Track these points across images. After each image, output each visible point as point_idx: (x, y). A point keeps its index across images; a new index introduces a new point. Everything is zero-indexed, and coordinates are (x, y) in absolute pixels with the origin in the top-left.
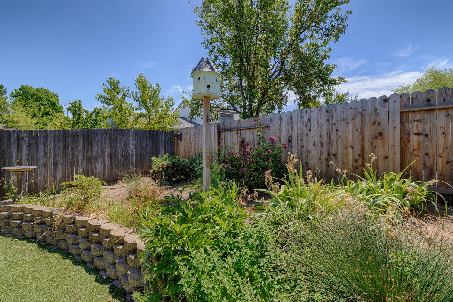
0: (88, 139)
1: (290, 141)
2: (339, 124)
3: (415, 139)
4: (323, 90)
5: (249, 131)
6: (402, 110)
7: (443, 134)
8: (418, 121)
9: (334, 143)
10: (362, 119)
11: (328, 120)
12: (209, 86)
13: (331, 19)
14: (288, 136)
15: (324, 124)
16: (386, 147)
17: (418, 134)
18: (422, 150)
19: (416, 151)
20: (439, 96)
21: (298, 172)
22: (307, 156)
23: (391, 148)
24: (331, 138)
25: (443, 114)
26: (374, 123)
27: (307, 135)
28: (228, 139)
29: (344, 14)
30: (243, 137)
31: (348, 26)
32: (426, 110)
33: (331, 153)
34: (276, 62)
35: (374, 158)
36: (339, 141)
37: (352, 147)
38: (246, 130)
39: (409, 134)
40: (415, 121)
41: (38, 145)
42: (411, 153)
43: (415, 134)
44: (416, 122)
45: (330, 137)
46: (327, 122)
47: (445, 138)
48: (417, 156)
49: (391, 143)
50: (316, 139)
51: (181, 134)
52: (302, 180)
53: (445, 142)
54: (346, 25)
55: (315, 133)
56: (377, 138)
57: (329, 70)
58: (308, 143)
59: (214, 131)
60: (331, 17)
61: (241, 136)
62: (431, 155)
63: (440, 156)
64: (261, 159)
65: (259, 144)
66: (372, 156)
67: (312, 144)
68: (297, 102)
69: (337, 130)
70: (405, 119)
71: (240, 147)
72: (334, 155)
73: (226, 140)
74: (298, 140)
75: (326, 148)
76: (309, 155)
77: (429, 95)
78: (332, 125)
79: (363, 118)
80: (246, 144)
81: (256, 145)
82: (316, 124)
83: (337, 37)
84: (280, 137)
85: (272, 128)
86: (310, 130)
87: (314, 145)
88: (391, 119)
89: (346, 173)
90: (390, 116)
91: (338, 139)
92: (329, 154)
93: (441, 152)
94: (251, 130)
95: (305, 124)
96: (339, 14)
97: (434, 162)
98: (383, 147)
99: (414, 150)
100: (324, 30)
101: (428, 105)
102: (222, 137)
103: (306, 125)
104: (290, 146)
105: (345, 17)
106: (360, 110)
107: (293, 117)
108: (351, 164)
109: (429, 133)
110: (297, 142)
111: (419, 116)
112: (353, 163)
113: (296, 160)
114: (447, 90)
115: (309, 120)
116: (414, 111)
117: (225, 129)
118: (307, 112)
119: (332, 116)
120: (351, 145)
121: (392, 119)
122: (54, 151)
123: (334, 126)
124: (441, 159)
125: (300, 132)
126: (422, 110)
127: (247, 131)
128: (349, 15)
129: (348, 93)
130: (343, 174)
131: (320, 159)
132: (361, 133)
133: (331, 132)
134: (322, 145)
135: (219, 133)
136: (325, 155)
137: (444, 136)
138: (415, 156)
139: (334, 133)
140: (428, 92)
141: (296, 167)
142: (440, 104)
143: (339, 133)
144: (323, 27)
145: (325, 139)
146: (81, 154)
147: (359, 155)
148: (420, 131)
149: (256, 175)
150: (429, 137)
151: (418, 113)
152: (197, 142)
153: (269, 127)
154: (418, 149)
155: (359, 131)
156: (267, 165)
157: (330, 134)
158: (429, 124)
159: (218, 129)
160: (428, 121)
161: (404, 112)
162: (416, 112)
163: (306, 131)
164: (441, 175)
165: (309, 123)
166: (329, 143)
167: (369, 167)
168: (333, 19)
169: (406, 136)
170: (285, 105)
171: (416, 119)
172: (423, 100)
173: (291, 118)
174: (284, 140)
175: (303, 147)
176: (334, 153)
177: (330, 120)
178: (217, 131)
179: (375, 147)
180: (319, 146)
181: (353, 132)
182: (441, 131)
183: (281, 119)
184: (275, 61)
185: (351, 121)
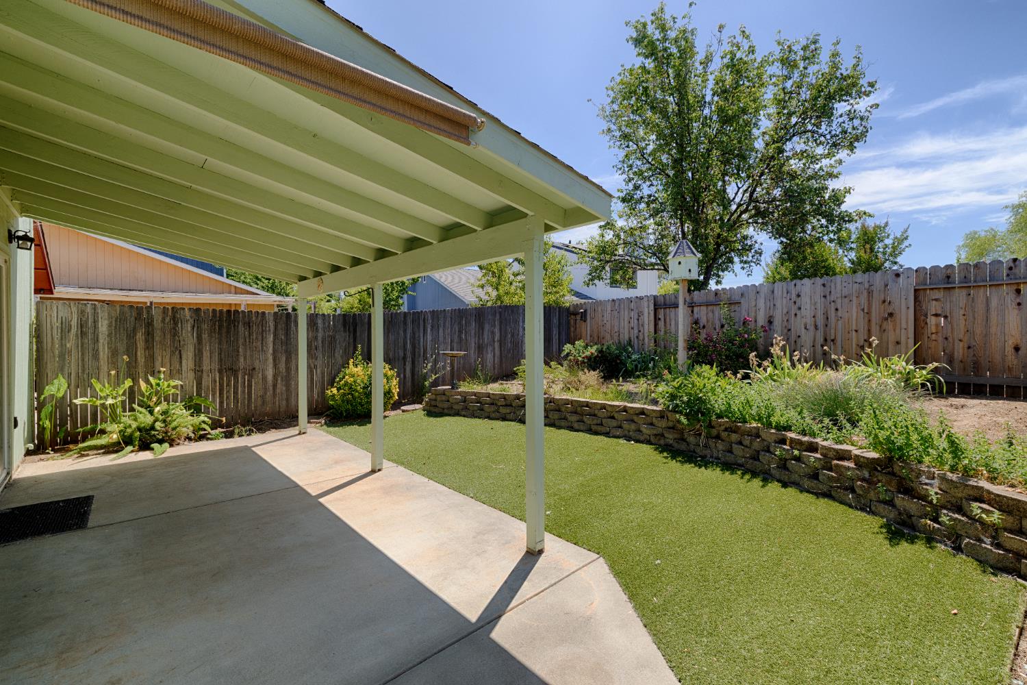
0: (480, 318)
1: (770, 322)
2: (839, 301)
3: (932, 321)
4: (827, 234)
5: (707, 308)
6: (917, 288)
7: (964, 315)
8: (936, 300)
9: (833, 326)
10: (869, 296)
11: (825, 297)
12: (690, 270)
13: (841, 120)
14: (768, 316)
15: (819, 301)
16: (898, 331)
17: (936, 315)
18: (940, 334)
19: (934, 335)
20: (959, 273)
21: (785, 354)
22: (795, 342)
23: (903, 331)
24: (829, 319)
25: (964, 292)
26: (884, 302)
27: (796, 315)
28: (670, 320)
29: (863, 110)
30: (696, 316)
31: (871, 129)
32: (945, 288)
33: (828, 338)
34: (739, 188)
35: (877, 342)
36: (840, 322)
37: (856, 331)
38: (702, 307)
39: (926, 316)
40: (933, 300)
41: (438, 327)
42: (928, 337)
43: (933, 315)
44: (934, 302)
45: (827, 318)
46: (823, 299)
47: (966, 320)
48: (936, 340)
49: (904, 326)
50: (810, 321)
51: (585, 311)
52: (789, 363)
53: (965, 324)
54: (868, 127)
55: (807, 311)
56: (887, 319)
57: (837, 199)
58: (797, 325)
59: (648, 307)
60: (841, 116)
61: (692, 316)
62: (950, 340)
63: (960, 340)
64: (733, 345)
65: (722, 326)
66: (874, 340)
67: (803, 327)
68: (777, 255)
69: (837, 309)
70: (921, 298)
71: (691, 331)
72: (833, 340)
73: (668, 320)
74: (783, 321)
75: (822, 332)
76: (799, 341)
77: (949, 271)
78: (830, 303)
79: (871, 294)
80: (702, 325)
81: (717, 327)
82: (808, 301)
83: (852, 148)
84: (756, 317)
85: (744, 305)
86: (800, 309)
87: (806, 328)
88: (903, 298)
89: (844, 359)
90: (903, 294)
91: (838, 320)
92: (826, 340)
93: (961, 336)
94: (710, 308)
95: (793, 301)
96: (855, 111)
97: (954, 349)
98: (894, 330)
99: (932, 334)
100: (828, 137)
101: (948, 283)
102: (661, 316)
103: (795, 302)
104: (770, 329)
105: (866, 114)
106: (867, 285)
107: (776, 292)
108: (854, 351)
109: (948, 315)
110: (780, 323)
111: (937, 294)
112: (856, 350)
113: (783, 343)
114: (968, 266)
115: (799, 296)
116: (932, 289)
117: (665, 304)
118: (795, 285)
119: (830, 292)
120: (854, 328)
121: (905, 297)
122: (451, 336)
123: (832, 304)
124: (961, 344)
125: (785, 312)
126: (940, 288)
127: (704, 308)
128: (874, 111)
129: (887, 224)
130: (840, 361)
131: (813, 346)
132: (867, 313)
133: (829, 312)
134: (816, 327)
135: (656, 310)
136: (820, 340)
137: (965, 317)
138: (933, 340)
139: (832, 314)
140: (948, 267)
141: (783, 349)
142: (960, 283)
143: (840, 313)
144: (826, 132)
145: (820, 321)
146: (473, 340)
147: (865, 340)
148: (939, 312)
149: (729, 363)
150: (949, 319)
151: (936, 291)
152: (617, 324)
153: (740, 303)
154: (937, 333)
155: (866, 311)
156: (742, 352)
157: (827, 314)
158: (948, 304)
159: (655, 305)
160: (948, 300)
161: (919, 290)
162: (935, 290)
163: (794, 310)
164: (961, 361)
165: (798, 301)
166: (826, 326)
167: (870, 353)
168: (845, 118)
169: (923, 318)
170: (758, 264)
171: (934, 298)
172: (941, 276)
173: (773, 292)
174: (762, 321)
175: (789, 330)
176: (832, 338)
177: (828, 297)
178: (652, 307)
179: (884, 330)
180: (812, 328)
181: (857, 313)
182: (962, 312)
183: (758, 292)
184: (737, 186)
185: (854, 298)
